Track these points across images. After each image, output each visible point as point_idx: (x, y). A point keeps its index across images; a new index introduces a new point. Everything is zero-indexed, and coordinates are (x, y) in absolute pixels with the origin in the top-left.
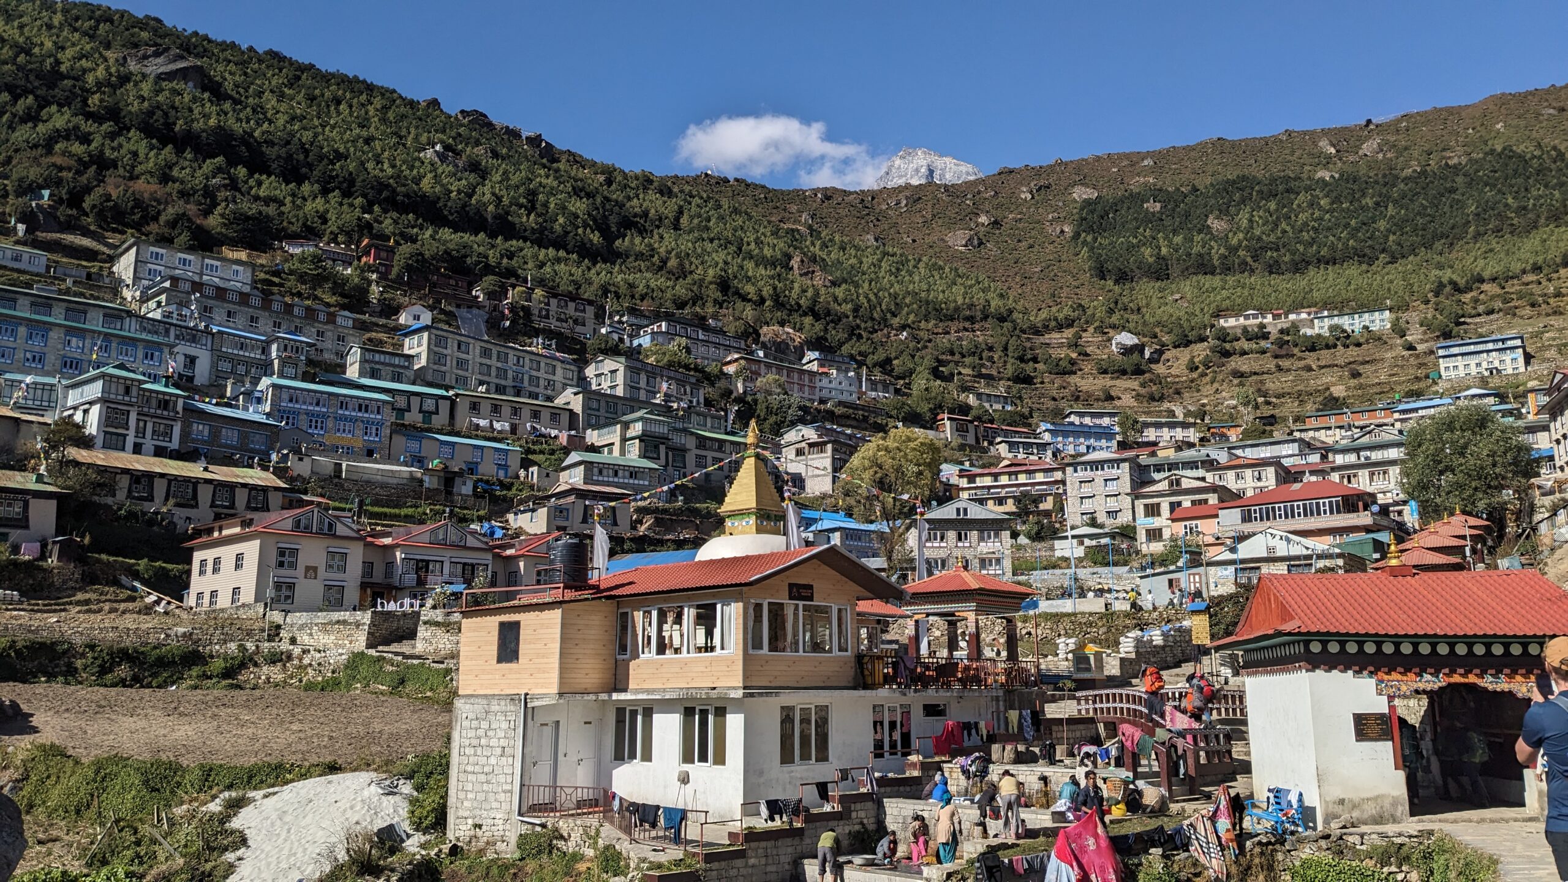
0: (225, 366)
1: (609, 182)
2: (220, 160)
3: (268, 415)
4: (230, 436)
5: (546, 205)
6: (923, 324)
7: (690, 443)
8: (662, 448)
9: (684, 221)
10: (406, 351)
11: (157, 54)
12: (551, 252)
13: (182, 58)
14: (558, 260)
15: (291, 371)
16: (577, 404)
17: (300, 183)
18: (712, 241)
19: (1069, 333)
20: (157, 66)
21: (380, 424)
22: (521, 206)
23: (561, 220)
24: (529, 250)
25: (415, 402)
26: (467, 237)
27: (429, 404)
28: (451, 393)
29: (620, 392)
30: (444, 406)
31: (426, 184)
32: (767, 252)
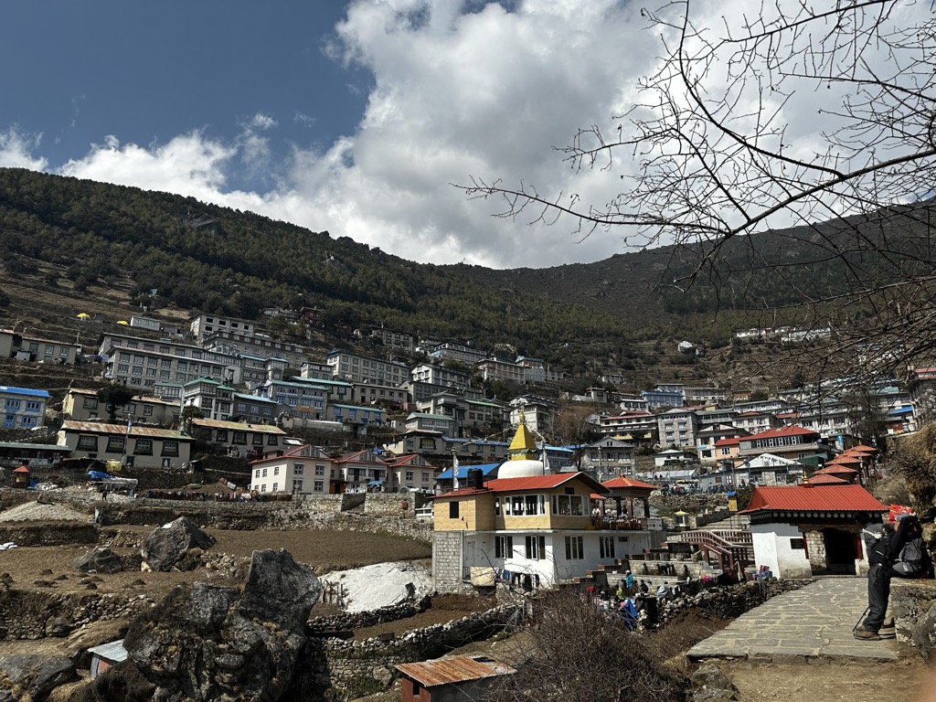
0: (247, 374)
1: (413, 271)
2: (230, 270)
3: (271, 399)
4: (255, 409)
5: (384, 285)
6: (576, 340)
7: (467, 407)
8: (454, 410)
9: (451, 290)
10: (328, 364)
11: (197, 217)
12: (389, 310)
13: (208, 218)
14: (392, 314)
15: (277, 376)
16: (411, 389)
17: (267, 280)
18: (466, 299)
19: (654, 342)
20: (196, 223)
21: (322, 401)
22: (373, 287)
23: (393, 292)
24: (378, 308)
25: (335, 389)
26: (348, 304)
27: (342, 390)
28: (351, 385)
29: (430, 381)
30: (349, 391)
31: (328, 277)
32: (494, 304)
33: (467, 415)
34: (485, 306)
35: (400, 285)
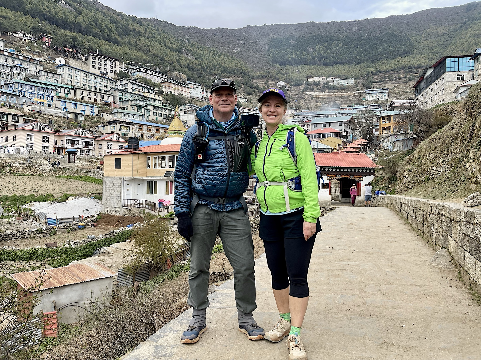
1: (121, 19)
4: (3, 98)
5: (100, 25)
6: (222, 75)
7: (152, 108)
8: (143, 109)
9: (146, 34)
10: (58, 73)
12: (103, 42)
14: (105, 45)
15: (20, 77)
16: (115, 93)
17: (16, 11)
18: (156, 41)
19: (265, 80)
21: (52, 97)
22: (93, 25)
24: (96, 40)
26: (75, 34)
27: (67, 91)
29: (129, 90)
30: (73, 92)
31: (60, 15)
32: (174, 47)
33: (152, 113)
34: (168, 47)
35: (112, 26)
